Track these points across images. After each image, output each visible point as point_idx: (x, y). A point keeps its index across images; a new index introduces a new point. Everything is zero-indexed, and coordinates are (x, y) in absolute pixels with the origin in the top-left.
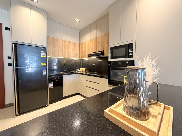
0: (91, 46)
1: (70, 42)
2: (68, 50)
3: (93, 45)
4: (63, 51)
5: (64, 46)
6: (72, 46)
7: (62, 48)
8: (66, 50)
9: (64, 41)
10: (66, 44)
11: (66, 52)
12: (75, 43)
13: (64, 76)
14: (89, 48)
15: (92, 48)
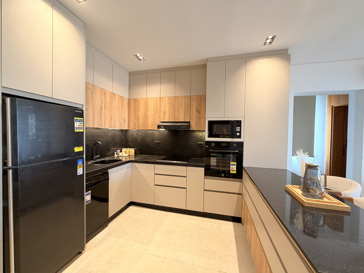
0: (163, 109)
1: (114, 94)
2: (111, 113)
3: (167, 109)
4: (101, 114)
5: (103, 102)
6: (116, 103)
7: (100, 107)
8: (107, 112)
9: (104, 92)
10: (108, 99)
11: (107, 115)
12: (121, 97)
13: (110, 171)
14: (157, 112)
15: (164, 113)
